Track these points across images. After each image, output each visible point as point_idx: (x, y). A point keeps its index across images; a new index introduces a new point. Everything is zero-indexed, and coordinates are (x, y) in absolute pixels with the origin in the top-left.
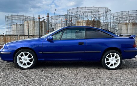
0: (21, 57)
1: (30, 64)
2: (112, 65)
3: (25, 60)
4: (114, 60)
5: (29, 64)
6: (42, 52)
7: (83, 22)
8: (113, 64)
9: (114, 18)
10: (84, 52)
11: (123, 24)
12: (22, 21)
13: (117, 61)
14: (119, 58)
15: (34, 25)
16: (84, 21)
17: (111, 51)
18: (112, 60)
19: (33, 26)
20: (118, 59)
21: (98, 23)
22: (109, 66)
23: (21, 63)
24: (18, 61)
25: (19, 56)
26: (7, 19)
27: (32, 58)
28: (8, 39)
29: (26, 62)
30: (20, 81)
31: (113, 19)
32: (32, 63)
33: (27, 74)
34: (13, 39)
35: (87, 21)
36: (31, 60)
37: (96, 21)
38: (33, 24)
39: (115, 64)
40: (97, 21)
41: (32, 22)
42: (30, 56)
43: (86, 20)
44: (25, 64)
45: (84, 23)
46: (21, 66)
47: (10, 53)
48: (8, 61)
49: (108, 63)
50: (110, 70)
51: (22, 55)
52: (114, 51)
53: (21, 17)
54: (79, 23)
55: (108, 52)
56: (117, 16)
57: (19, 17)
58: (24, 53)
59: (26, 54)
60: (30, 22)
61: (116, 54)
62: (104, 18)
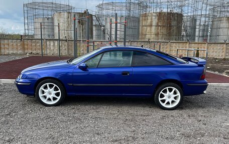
0: (44, 90)
1: (56, 99)
2: (168, 103)
3: (50, 93)
4: (171, 97)
5: (54, 99)
6: (72, 84)
7: (152, 16)
8: (170, 103)
9: (208, 8)
10: (129, 85)
11: (223, 19)
12: (50, 13)
13: (175, 98)
14: (179, 94)
15: (70, 19)
16: (154, 14)
17: (168, 84)
18: (169, 97)
19: (68, 21)
20: (178, 96)
21: (177, 17)
22: (164, 105)
23: (45, 97)
24: (41, 95)
25: (42, 88)
26: (26, 8)
27: (59, 91)
28: (27, 45)
29: (51, 97)
30: (42, 125)
31: (206, 10)
32: (59, 98)
33: (52, 114)
34: (36, 45)
35: (160, 13)
36: (57, 94)
37: (174, 14)
38: (68, 18)
39: (173, 102)
40: (177, 14)
41: (66, 14)
42: (56, 89)
43: (158, 11)
44: (49, 99)
45: (154, 17)
46: (45, 101)
47: (30, 85)
48: (28, 95)
49: (163, 101)
50: (166, 111)
51: (46, 87)
52: (172, 84)
53: (48, 5)
54: (145, 16)
55: (163, 86)
56: (213, 4)
57: (46, 5)
58: (48, 84)
59: (51, 86)
60: (64, 15)
61: (174, 89)
62: (190, 8)
